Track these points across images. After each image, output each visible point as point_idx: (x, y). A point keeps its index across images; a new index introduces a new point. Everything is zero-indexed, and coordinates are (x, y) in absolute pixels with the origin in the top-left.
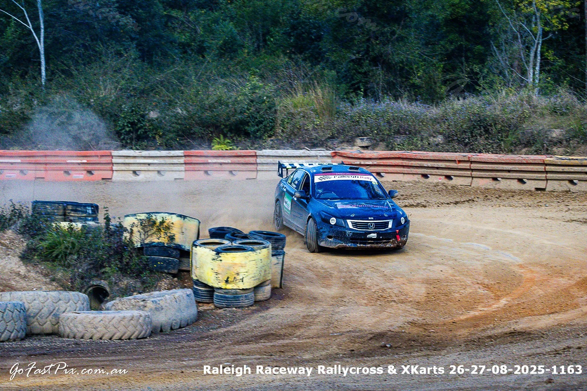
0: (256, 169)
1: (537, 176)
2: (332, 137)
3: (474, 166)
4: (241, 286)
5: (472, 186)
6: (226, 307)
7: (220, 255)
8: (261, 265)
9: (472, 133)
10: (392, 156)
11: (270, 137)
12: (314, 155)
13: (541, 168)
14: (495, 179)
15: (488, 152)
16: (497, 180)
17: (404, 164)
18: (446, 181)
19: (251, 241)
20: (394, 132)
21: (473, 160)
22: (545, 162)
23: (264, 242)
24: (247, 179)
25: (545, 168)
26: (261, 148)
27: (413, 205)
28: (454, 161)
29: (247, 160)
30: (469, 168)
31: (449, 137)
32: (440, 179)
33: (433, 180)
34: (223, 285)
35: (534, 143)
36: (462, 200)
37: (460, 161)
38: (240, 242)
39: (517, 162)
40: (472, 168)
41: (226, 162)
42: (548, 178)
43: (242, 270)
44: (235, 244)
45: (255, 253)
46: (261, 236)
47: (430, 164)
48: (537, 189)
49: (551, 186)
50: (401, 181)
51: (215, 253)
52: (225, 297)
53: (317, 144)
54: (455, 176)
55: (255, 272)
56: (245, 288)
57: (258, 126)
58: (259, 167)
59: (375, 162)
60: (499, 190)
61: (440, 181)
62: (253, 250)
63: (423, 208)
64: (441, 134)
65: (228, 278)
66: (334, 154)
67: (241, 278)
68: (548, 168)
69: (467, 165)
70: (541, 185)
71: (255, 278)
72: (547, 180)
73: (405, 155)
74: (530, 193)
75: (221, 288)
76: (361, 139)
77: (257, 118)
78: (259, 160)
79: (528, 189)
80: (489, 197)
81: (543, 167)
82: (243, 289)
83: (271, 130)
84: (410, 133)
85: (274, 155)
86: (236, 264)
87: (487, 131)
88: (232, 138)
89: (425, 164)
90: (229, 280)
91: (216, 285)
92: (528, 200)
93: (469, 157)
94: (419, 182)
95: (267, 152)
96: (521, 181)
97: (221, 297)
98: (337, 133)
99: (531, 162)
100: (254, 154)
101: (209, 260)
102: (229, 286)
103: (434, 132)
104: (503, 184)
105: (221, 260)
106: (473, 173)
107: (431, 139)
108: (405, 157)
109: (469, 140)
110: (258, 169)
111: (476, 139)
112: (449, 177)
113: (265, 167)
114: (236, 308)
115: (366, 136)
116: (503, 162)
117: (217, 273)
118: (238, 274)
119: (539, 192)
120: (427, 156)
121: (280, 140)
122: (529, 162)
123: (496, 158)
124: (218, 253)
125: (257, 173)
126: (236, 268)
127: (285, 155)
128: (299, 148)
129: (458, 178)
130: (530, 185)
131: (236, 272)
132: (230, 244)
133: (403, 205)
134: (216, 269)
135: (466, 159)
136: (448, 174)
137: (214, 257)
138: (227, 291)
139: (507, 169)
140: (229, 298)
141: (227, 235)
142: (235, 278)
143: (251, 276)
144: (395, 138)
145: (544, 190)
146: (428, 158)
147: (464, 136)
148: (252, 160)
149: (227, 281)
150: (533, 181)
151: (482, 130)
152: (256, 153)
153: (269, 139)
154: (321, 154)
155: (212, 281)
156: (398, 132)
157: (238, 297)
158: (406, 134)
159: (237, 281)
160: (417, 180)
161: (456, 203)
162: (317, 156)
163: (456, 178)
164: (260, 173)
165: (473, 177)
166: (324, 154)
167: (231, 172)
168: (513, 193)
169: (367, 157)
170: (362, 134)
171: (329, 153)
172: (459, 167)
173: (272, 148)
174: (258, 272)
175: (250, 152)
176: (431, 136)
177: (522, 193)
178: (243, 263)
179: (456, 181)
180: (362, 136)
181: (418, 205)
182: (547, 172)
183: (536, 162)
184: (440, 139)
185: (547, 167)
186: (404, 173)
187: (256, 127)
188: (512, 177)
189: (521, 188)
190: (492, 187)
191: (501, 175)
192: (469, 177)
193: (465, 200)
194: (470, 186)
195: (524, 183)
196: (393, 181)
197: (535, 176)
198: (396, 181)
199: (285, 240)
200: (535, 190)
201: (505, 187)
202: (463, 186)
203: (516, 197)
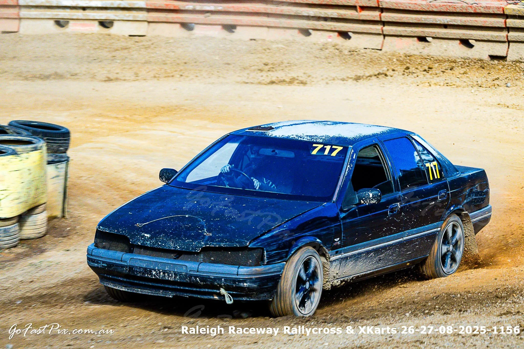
0: (18, 15)
1: (492, 36)
3: (387, 16)
5: (384, 50)
13: (499, 22)
14: (422, 39)
16: (427, 41)
18: (340, 40)
19: (12, 138)
21: (384, 7)
22: (506, 12)
23: (34, 140)
24: (3, 33)
25: (506, 22)
27: (284, 81)
28: (354, 8)
30: (379, 19)
32: (330, 37)
33: (317, 38)
36: (367, 74)
37: (364, 8)
39: (458, 10)
40: (383, 20)
42: (510, 39)
45: (18, 159)
46: (28, 130)
47: (312, 12)
48: (493, 57)
49: (515, 52)
50: (264, 40)
54: (354, 33)
55: (20, 190)
56: (3, 216)
58: (24, 13)
59: (221, 7)
60: (429, 58)
61: (330, 40)
62: (15, 153)
63: (302, 87)
68: (511, 22)
69: (375, 15)
70: (499, 50)
71: (19, 201)
72: (509, 42)
74: (480, 64)
78: (22, 1)
79: (477, 57)
80: (412, 69)
81: (503, 20)
89: (305, 11)
92: (476, 76)
93: (378, 1)
94: (294, 42)
96: (466, 42)
99: (483, 11)
104: (436, 48)
106: (384, 28)
110: (22, 16)
112: (345, 35)
113: (34, 13)
116: (435, 10)
119: (496, 62)
122: (478, 11)
123: (425, 3)
125: (20, 23)
129: (360, 36)
130: (482, 51)
133: (268, 80)
135: (374, 4)
136: (343, 30)
139: (443, 22)
143: (12, 197)
145: (503, 58)
146: (310, 2)
150: (485, 44)
160: (291, 39)
161: (358, 78)
163: (357, 36)
164: (24, 23)
165: (385, 36)
168: (452, 64)
172: (362, 18)
174: (25, 190)
177: (467, 63)
179: (357, 42)
181: (292, 81)
182: (508, 29)
183: (491, 11)
185: (508, 20)
186: (268, 27)
188: (450, 37)
189: (465, 55)
190: (416, 53)
191: (431, 32)
192: (379, 34)
193: (371, 73)
194: (381, 50)
195: (471, 46)
196: (251, 40)
197: (489, 35)
198: (254, 40)
199: (69, 136)
200: (490, 59)
201: (439, 53)
202: (367, 51)
203: (458, 71)
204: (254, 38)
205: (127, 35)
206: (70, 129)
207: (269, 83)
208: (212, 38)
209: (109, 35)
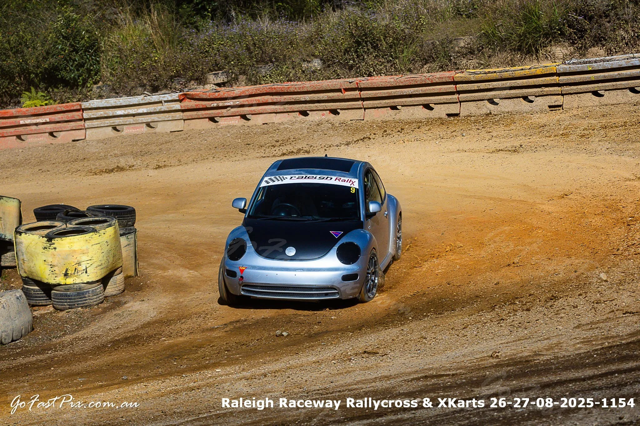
0: (84, 126)
1: (447, 99)
2: (178, 75)
3: (365, 94)
4: (86, 278)
5: (365, 119)
6: (69, 308)
7: (53, 241)
8: (106, 249)
9: (356, 52)
10: (259, 92)
11: (95, 83)
12: (157, 100)
13: (451, 88)
14: (394, 108)
15: (379, 73)
16: (398, 109)
17: (275, 101)
18: (332, 117)
19: (91, 219)
20: (256, 61)
21: (362, 87)
22: (456, 80)
23: (108, 219)
24: (74, 141)
25: (456, 88)
26: (87, 98)
27: (292, 152)
28: (339, 90)
29: (70, 115)
30: (359, 97)
31: (328, 60)
32: (323, 115)
33: (314, 117)
34: (60, 280)
35: (437, 57)
36: (355, 140)
37: (347, 90)
38: (77, 222)
39: (419, 83)
40: (362, 97)
41: (44, 121)
42: (460, 100)
43: (84, 258)
44: (71, 226)
45: (98, 235)
46: (103, 212)
47: (308, 97)
48: (449, 115)
49: (466, 109)
50: (273, 123)
51: (46, 239)
52: (66, 295)
53: (158, 86)
54: (341, 109)
55: (101, 258)
56: (90, 280)
57: (78, 70)
58: (88, 124)
59: (238, 102)
60: (400, 121)
61: (324, 117)
62: (94, 231)
63: (306, 155)
64: (316, 57)
65: (67, 270)
66: (182, 98)
67: (85, 268)
68: (460, 87)
69: (356, 94)
70: (454, 109)
71: (102, 267)
72: (460, 102)
73: (275, 88)
74: (441, 122)
75: (59, 285)
76: (214, 74)
77: (76, 61)
78: (86, 115)
79: (437, 116)
80: (389, 132)
81: (454, 86)
82: (88, 283)
83: (96, 75)
84: (277, 61)
85: (105, 106)
86: (75, 251)
87: (375, 47)
88: (46, 89)
89: (302, 97)
90: (69, 272)
91: (52, 281)
92: (438, 131)
93: (357, 83)
94: (296, 121)
95: (95, 103)
96: (427, 107)
97: (61, 295)
98: (183, 70)
99: (437, 81)
100: (79, 108)
101: (40, 249)
102: (69, 281)
103: (308, 56)
104: (405, 114)
105: (55, 248)
106: (364, 103)
107: (305, 65)
108: (274, 91)
109: (354, 61)
110: (86, 127)
111: (363, 59)
112: (334, 112)
113: (96, 123)
114: (82, 307)
115: (220, 70)
116: (401, 84)
117: (52, 266)
118: (79, 264)
119: (452, 118)
120: (303, 88)
121: (109, 86)
122: (435, 81)
123: (392, 80)
124: (50, 238)
125: (86, 132)
126: (75, 257)
127: (118, 104)
128: (135, 94)
129: (346, 111)
130: (440, 111)
131: (76, 261)
132: (64, 226)
134: (50, 260)
135: (353, 86)
136: (333, 108)
137: (45, 245)
138: (68, 287)
139: (408, 93)
140: (72, 296)
141: (59, 214)
142: (76, 269)
143: (95, 265)
144: (258, 68)
145: (457, 115)
146: (305, 90)
147: (347, 56)
148: (77, 115)
149: (66, 275)
150: (442, 106)
151: (370, 47)
152: (80, 105)
153: (95, 86)
154: (166, 99)
155: (47, 277)
156: (262, 61)
157: (83, 294)
158: (272, 62)
159: (80, 273)
160: (294, 119)
161: (348, 144)
162: (161, 102)
163: (343, 111)
164: (88, 132)
165: (365, 109)
166: (170, 99)
167: (51, 134)
168: (419, 124)
169: (226, 95)
170: (216, 67)
171: (175, 96)
172: (346, 98)
173: (100, 97)
174: (105, 258)
175: (73, 106)
176: (304, 61)
177: (430, 122)
178: (84, 248)
179: (344, 116)
180: (216, 71)
181: (299, 151)
182: (459, 92)
183: (444, 80)
184: (316, 64)
185: (457, 86)
186: (276, 113)
187: (76, 72)
188: (415, 104)
189: (428, 116)
190: (391, 119)
191: (400, 102)
192: (360, 108)
193: (359, 138)
194: (363, 120)
195: (431, 109)
196: (264, 124)
197: (444, 99)
198: (267, 124)
199: (135, 213)
200: (447, 117)
201: (407, 117)
202: (353, 122)
203: (423, 129)
204: (266, 122)
205: (169, 132)
206: (134, 208)
207: (281, 155)
208: (234, 126)
209: (155, 133)
